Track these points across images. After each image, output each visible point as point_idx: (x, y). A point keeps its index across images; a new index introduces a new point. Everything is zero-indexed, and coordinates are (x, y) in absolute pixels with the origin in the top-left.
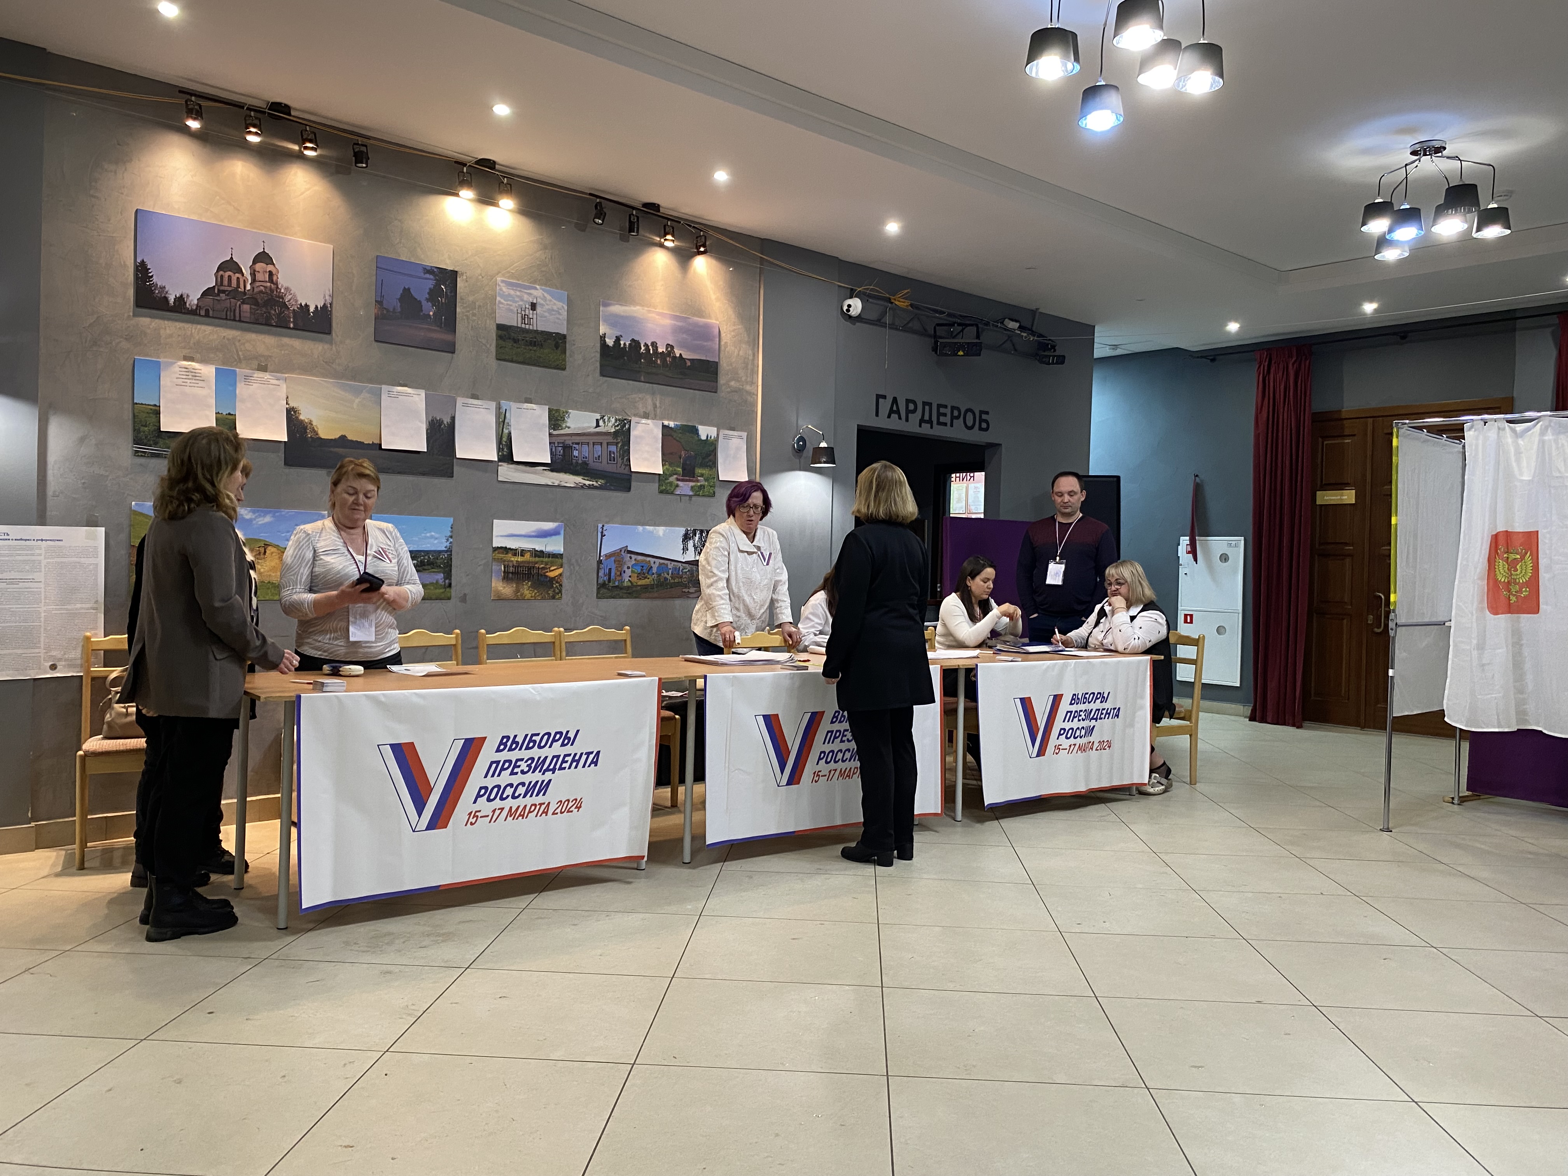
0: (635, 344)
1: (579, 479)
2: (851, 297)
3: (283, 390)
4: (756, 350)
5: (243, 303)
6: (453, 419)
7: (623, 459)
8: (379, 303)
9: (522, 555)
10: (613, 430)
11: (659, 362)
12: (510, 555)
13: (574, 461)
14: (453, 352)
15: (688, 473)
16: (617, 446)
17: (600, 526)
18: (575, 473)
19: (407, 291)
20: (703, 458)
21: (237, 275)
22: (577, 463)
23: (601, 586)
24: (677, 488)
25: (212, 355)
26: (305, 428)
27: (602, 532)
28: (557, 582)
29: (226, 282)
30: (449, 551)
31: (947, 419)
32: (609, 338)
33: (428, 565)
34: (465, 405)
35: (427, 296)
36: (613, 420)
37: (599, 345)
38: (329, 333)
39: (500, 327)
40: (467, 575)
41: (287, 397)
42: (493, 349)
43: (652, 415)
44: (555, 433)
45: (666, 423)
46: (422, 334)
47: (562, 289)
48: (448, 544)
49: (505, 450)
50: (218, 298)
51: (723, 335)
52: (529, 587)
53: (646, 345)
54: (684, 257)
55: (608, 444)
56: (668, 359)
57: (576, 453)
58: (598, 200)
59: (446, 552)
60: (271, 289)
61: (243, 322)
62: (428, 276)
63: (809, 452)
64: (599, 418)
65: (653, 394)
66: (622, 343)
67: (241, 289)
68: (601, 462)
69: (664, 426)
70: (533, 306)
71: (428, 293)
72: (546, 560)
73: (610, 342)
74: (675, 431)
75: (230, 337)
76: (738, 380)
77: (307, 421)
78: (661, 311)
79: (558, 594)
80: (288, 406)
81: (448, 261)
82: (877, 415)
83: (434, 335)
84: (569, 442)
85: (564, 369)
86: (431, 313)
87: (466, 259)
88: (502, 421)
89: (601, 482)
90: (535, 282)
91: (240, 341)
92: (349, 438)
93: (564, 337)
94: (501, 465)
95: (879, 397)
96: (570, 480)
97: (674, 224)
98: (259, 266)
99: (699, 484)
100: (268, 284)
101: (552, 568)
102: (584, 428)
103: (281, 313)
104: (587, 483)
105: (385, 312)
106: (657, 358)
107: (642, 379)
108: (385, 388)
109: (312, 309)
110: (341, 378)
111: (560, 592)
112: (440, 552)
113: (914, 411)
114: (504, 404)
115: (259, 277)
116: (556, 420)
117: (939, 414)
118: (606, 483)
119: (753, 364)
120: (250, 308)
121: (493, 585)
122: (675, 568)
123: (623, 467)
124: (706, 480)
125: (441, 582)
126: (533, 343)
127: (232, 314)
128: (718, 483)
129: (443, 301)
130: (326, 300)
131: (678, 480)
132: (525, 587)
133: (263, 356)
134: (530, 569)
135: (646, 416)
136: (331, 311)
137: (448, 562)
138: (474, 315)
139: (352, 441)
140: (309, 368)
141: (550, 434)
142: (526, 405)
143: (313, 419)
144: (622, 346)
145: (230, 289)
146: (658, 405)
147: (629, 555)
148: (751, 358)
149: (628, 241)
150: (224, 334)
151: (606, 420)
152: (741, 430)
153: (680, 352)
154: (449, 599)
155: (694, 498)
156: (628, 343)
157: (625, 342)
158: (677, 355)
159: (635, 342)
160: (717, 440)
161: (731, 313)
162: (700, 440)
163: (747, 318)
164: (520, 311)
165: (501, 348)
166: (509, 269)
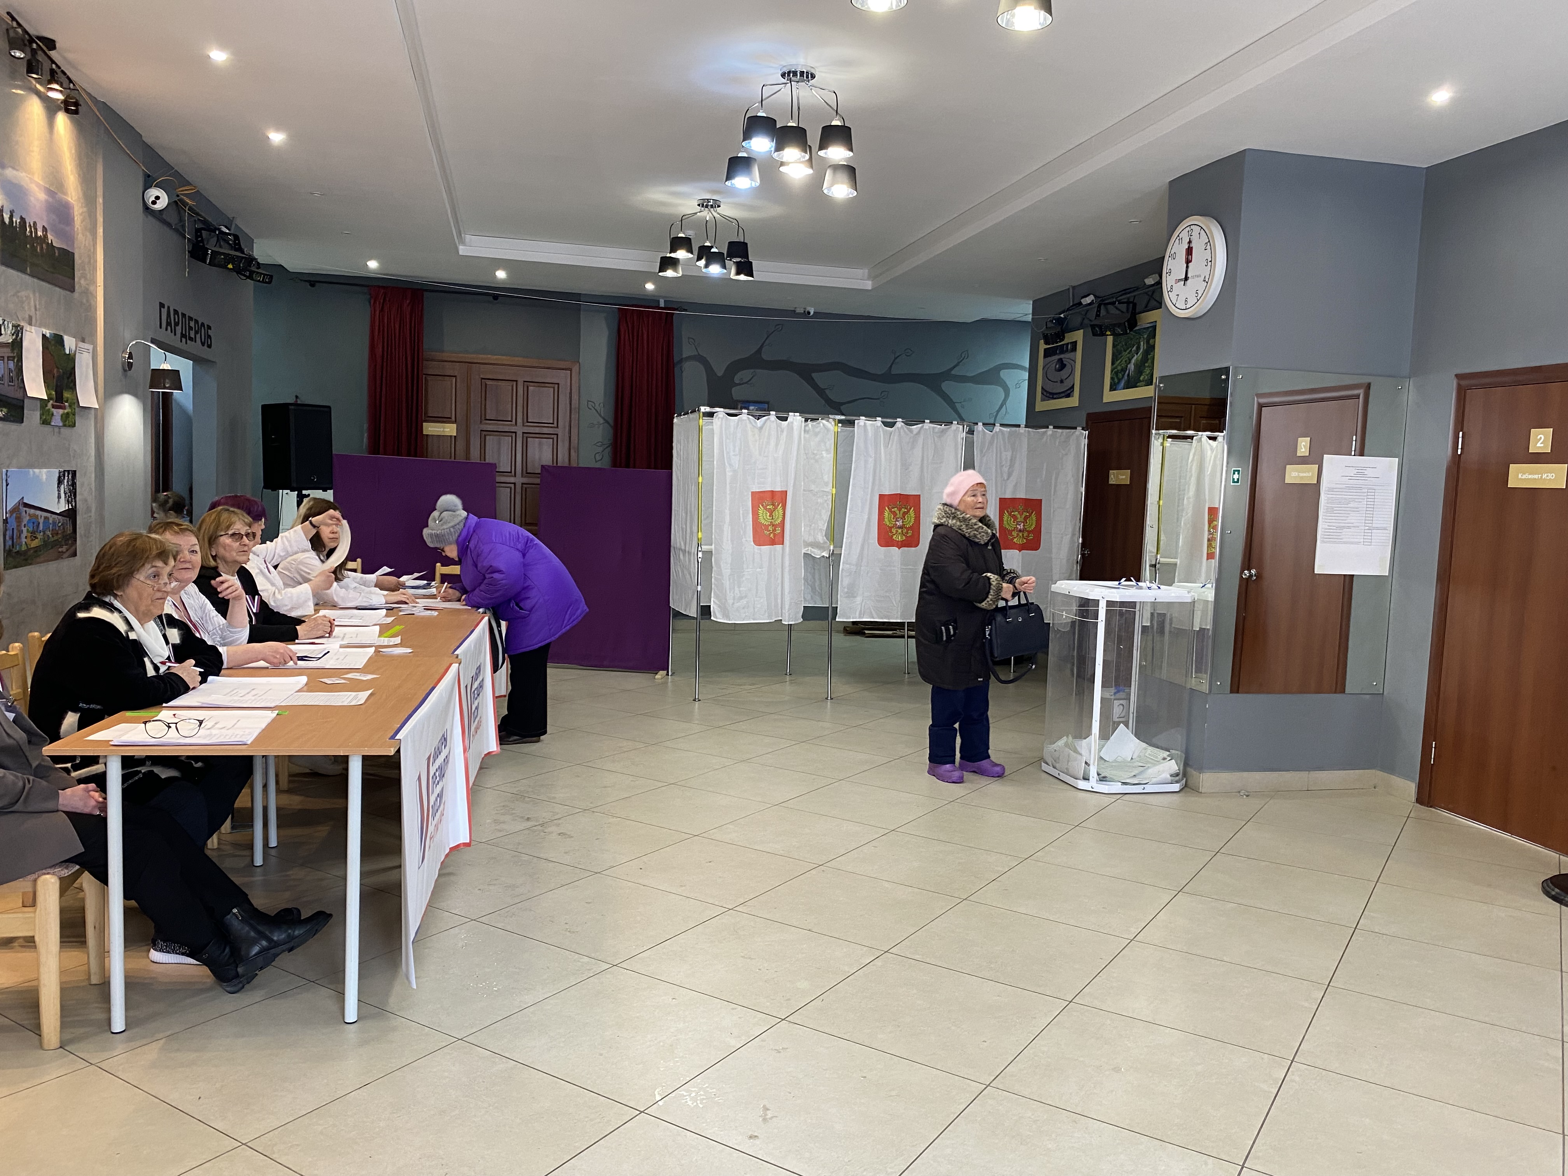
0: (23, 223)
2: (150, 187)
4: (96, 240)
7: (18, 379)
10: (11, 340)
11: (38, 249)
15: (59, 398)
16: (15, 362)
17: (4, 471)
20: (68, 378)
23: (8, 553)
24: (53, 417)
27: (7, 480)
31: (192, 335)
32: (6, 214)
36: (10, 325)
43: (34, 321)
45: (44, 331)
51: (76, 218)
53: (30, 225)
54: (53, 111)
55: (8, 359)
56: (44, 246)
58: (16, 24)
64: (1, 323)
65: (34, 292)
66: (14, 220)
68: (4, 384)
69: (44, 336)
73: (6, 218)
74: (49, 342)
76: (86, 279)
78: (38, 180)
82: (161, 327)
89: (4, 411)
95: (162, 305)
99: (66, 411)
106: (37, 244)
107: (27, 269)
113: (177, 324)
117: (190, 328)
118: (8, 412)
119: (94, 258)
122: (54, 523)
123: (19, 390)
124: (71, 405)
131: (53, 407)
135: (31, 323)
144: (14, 225)
146: (38, 306)
147: (25, 509)
148: (94, 249)
151: (6, 327)
152: (89, 343)
153: (52, 237)
155: (63, 430)
156: (18, 221)
157: (16, 220)
158: (50, 242)
159: (23, 220)
160: (75, 355)
161: (80, 190)
162: (65, 354)
163: (89, 199)
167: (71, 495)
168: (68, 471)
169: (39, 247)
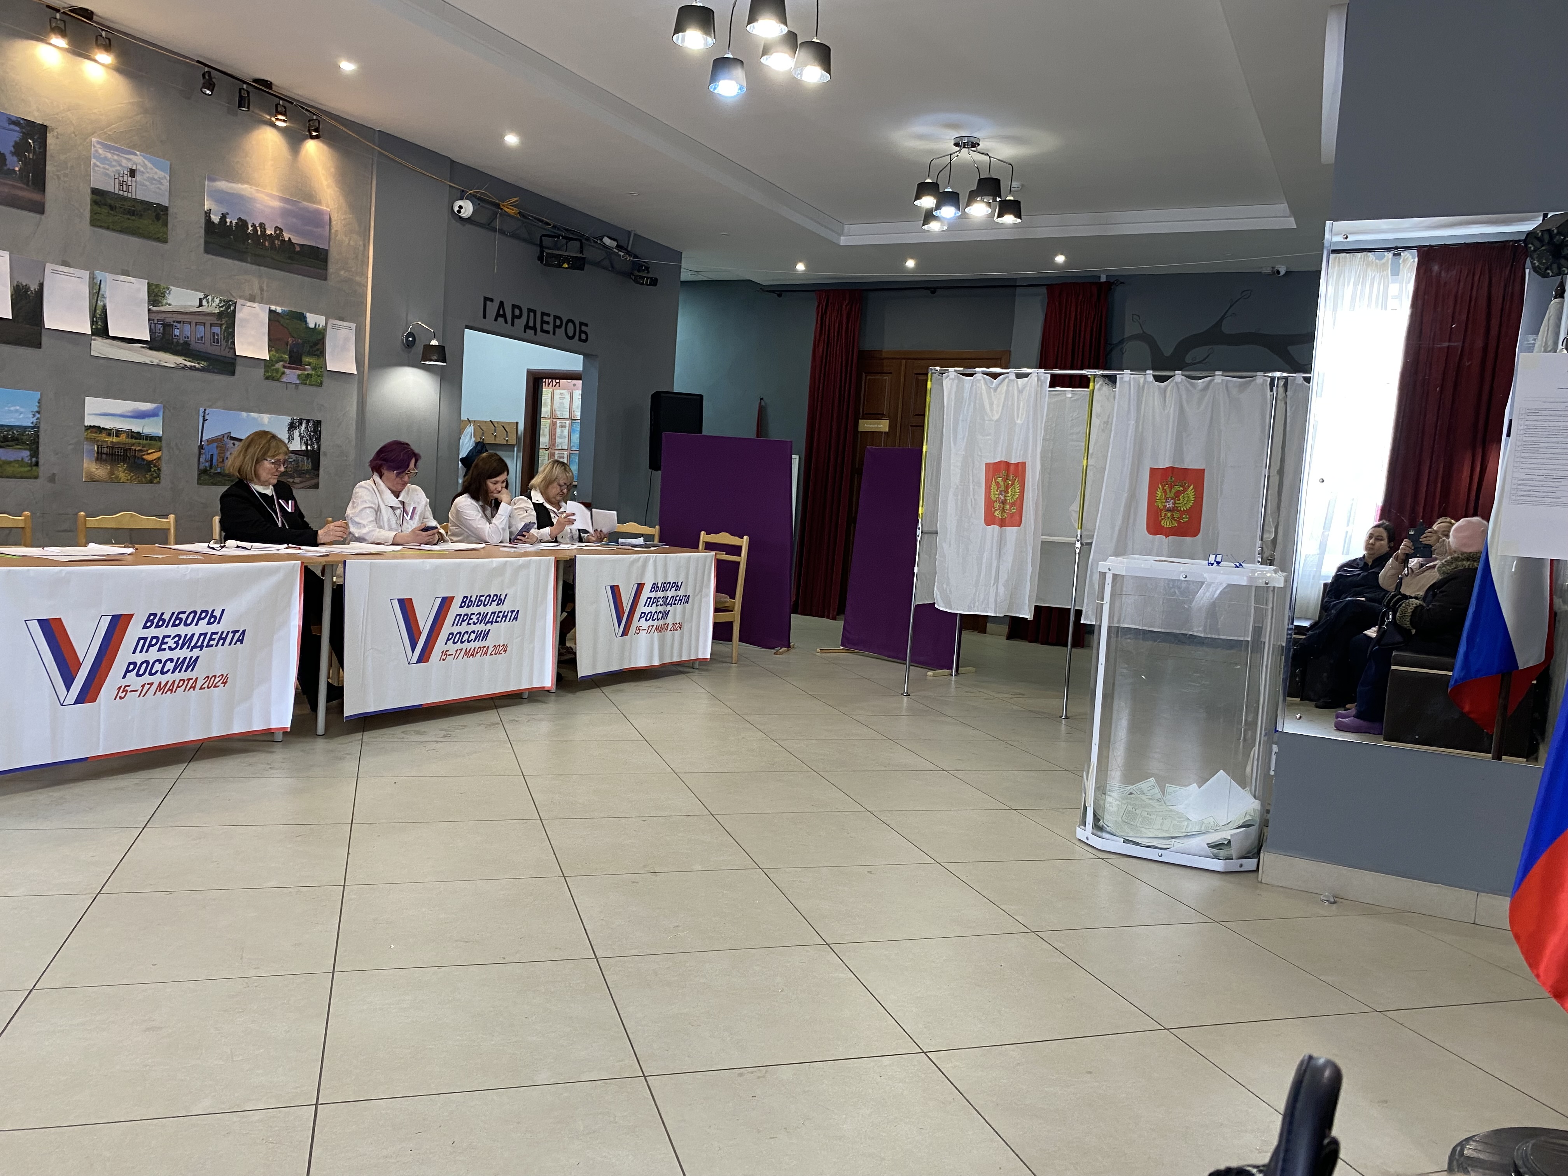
0: (242, 223)
1: (180, 360)
2: (462, 199)
4: (367, 241)
6: (41, 285)
7: (227, 342)
9: (117, 436)
10: (217, 311)
11: (267, 244)
12: (104, 435)
13: (175, 340)
14: (42, 212)
15: (295, 361)
16: (221, 328)
17: (202, 410)
18: (176, 353)
20: (311, 347)
22: (178, 342)
23: (203, 472)
24: (283, 375)
27: (204, 416)
28: (155, 466)
30: (36, 427)
31: (550, 328)
33: (13, 440)
34: (55, 272)
35: (12, 149)
36: (217, 301)
37: (203, 221)
39: (95, 192)
40: (57, 454)
42: (87, 214)
43: (258, 299)
44: (154, 309)
45: (273, 308)
46: (8, 190)
47: (164, 158)
48: (34, 420)
49: (100, 323)
51: (334, 223)
52: (125, 470)
53: (254, 225)
54: (295, 140)
55: (211, 325)
56: (276, 242)
57: (177, 332)
58: (206, 69)
59: (33, 428)
62: (12, 127)
63: (419, 348)
64: (202, 297)
65: (260, 277)
66: (228, 220)
68: (204, 343)
69: (271, 311)
70: (133, 173)
71: (14, 147)
72: (144, 442)
73: (215, 219)
74: (282, 317)
76: (348, 270)
78: (269, 191)
79: (156, 478)
81: (36, 113)
82: (485, 317)
83: (21, 193)
84: (170, 320)
85: (165, 241)
86: (17, 169)
87: (57, 114)
88: (96, 292)
89: (203, 364)
90: (134, 147)
93: (165, 209)
94: (94, 340)
95: (486, 299)
96: (170, 360)
97: (287, 104)
99: (306, 373)
101: (150, 451)
102: (185, 307)
104: (189, 364)
106: (265, 240)
107: (249, 259)
111: (159, 476)
112: (26, 428)
113: (520, 317)
114: (99, 275)
116: (155, 296)
117: (543, 322)
118: (208, 366)
119: (363, 254)
121: (85, 465)
123: (227, 350)
124: (314, 369)
125: (27, 460)
126: (132, 213)
128: (326, 373)
129: (31, 156)
131: (284, 367)
132: (120, 469)
134: (126, 450)
135: (252, 299)
137: (34, 439)
138: (66, 175)
141: (149, 310)
142: (122, 278)
144: (228, 224)
146: (265, 288)
148: (361, 248)
149: (237, 115)
151: (210, 300)
152: (350, 322)
153: (289, 236)
154: (36, 478)
155: (301, 387)
156: (234, 222)
157: (232, 220)
158: (287, 239)
159: (242, 221)
160: (324, 330)
161: (342, 201)
162: (308, 328)
163: (359, 208)
164: (117, 176)
165: (96, 214)
166: (105, 130)
167: (310, 439)
168: (308, 421)
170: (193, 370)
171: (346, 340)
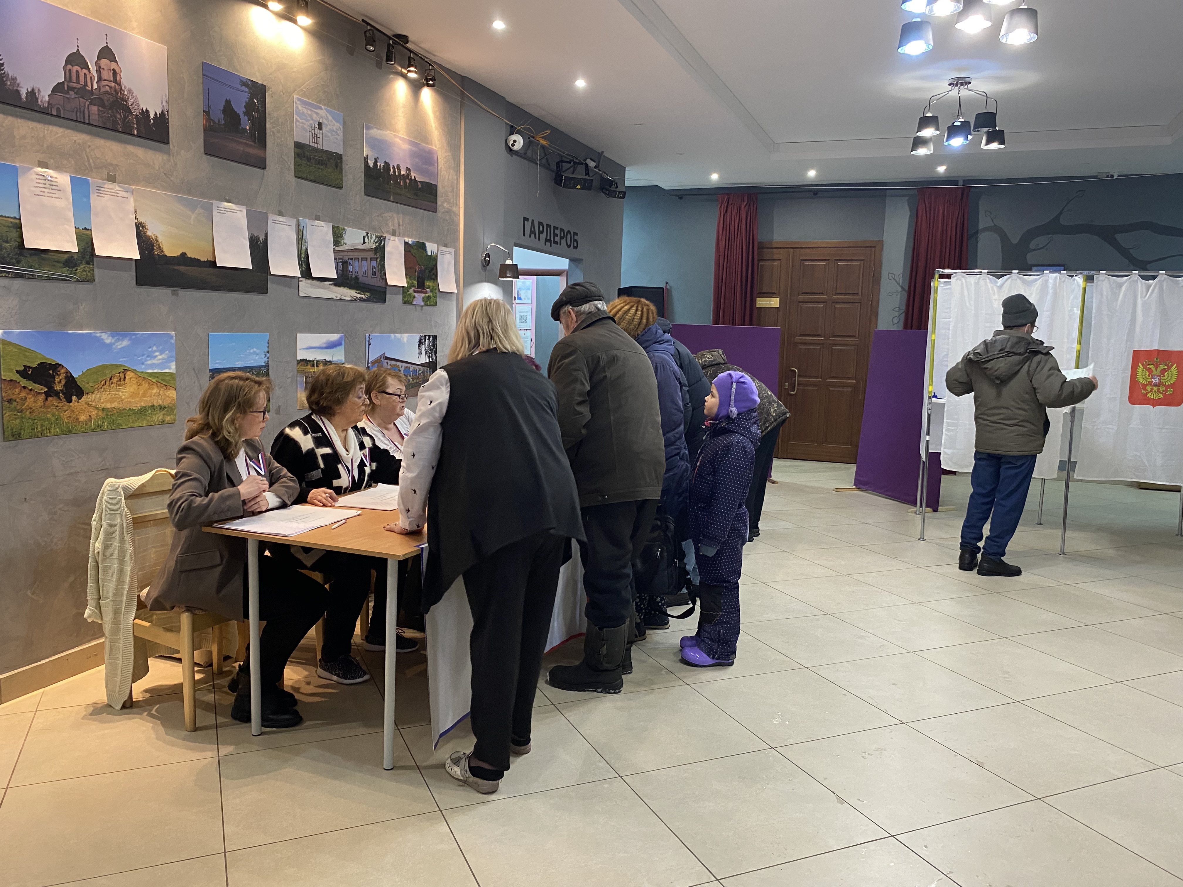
0: (387, 166)
1: (353, 293)
2: (513, 134)
3: (131, 204)
4: (460, 175)
5: (91, 104)
6: (266, 234)
7: (381, 273)
8: (207, 113)
10: (374, 247)
11: (402, 184)
12: (309, 367)
13: (350, 275)
14: (264, 168)
15: (421, 287)
16: (377, 262)
17: (367, 336)
18: (351, 287)
19: (228, 103)
20: (430, 272)
21: (85, 71)
22: (352, 277)
24: (415, 299)
25: (65, 162)
26: (153, 245)
29: (74, 79)
30: (267, 366)
31: (557, 239)
32: (370, 160)
34: (274, 221)
35: (244, 109)
36: (374, 237)
37: (363, 166)
38: (168, 143)
39: (298, 145)
40: (280, 388)
41: (136, 212)
42: (292, 166)
43: (397, 233)
44: (337, 249)
45: (407, 240)
46: (242, 149)
47: (338, 111)
48: (266, 359)
49: (304, 266)
50: (68, 96)
51: (439, 161)
53: (394, 167)
54: (416, 87)
55: (371, 259)
56: (407, 181)
57: (351, 268)
58: (369, 28)
59: (265, 366)
60: (115, 91)
61: (92, 125)
64: (365, 235)
65: (398, 213)
66: (378, 164)
67: (89, 88)
68: (367, 277)
69: (406, 243)
70: (320, 125)
71: (245, 107)
73: (371, 163)
74: (412, 248)
75: (81, 142)
76: (449, 203)
77: (153, 237)
78: (402, 136)
80: (136, 221)
81: (258, 74)
82: (524, 235)
83: (251, 150)
84: (346, 258)
85: (341, 188)
86: (248, 128)
87: (271, 74)
88: (301, 239)
89: (367, 295)
90: (319, 102)
91: (89, 146)
92: (189, 255)
93: (339, 157)
94: (303, 281)
95: (526, 219)
96: (348, 293)
97: (415, 57)
98: (104, 62)
99: (427, 295)
100: (113, 84)
102: (355, 245)
103: (126, 117)
104: (359, 296)
105: (212, 124)
106: (400, 180)
107: (392, 199)
108: (215, 203)
109: (152, 116)
110: (178, 192)
112: (261, 367)
113: (542, 232)
114: (306, 222)
115: (105, 75)
116: (337, 237)
117: (555, 234)
118: (370, 296)
119: (457, 188)
120: (98, 109)
121: (299, 395)
122: (415, 371)
123: (381, 280)
124: (431, 291)
126: (320, 162)
127: (82, 115)
129: (256, 116)
130: (163, 107)
131: (415, 291)
133: (112, 165)
135: (394, 234)
136: (168, 119)
138: (278, 132)
139: (190, 258)
140: (151, 180)
141: (334, 250)
142: (317, 223)
143: (158, 236)
144: (379, 167)
145: (78, 86)
146: (401, 223)
148: (455, 182)
149: (381, 68)
150: (75, 138)
151: (370, 237)
152: (450, 247)
153: (415, 175)
155: (424, 308)
156: (383, 164)
157: (381, 164)
158: (413, 178)
159: (387, 164)
160: (437, 256)
161: (444, 141)
162: (427, 255)
163: (453, 147)
164: (311, 129)
165: (298, 165)
166: (302, 87)
167: (431, 352)
168: (429, 337)
169: (402, 182)
170: (361, 301)
171: (449, 263)
